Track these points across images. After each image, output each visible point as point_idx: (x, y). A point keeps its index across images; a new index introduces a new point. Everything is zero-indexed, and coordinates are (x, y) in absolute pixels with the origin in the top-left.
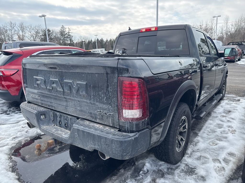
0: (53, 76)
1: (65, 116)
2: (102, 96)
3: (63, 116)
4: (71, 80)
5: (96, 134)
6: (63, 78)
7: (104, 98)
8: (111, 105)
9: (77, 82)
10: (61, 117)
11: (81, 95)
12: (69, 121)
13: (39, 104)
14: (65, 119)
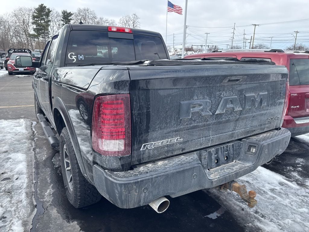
0: (228, 93)
3: (221, 148)
4: (252, 92)
6: (243, 93)
9: (261, 93)
10: (217, 152)
11: (260, 108)
12: (230, 150)
13: (175, 153)
14: (224, 151)
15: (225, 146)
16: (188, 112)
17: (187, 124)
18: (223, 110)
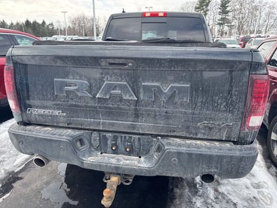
0: (114, 77)
1: (125, 137)
2: (219, 101)
3: (122, 136)
4: (157, 82)
5: (214, 154)
6: (139, 80)
7: (221, 104)
8: (232, 113)
10: (115, 138)
11: (176, 103)
12: (134, 143)
13: (61, 125)
14: (125, 141)
15: (127, 135)
16: (61, 89)
17: (64, 101)
18: (106, 95)
